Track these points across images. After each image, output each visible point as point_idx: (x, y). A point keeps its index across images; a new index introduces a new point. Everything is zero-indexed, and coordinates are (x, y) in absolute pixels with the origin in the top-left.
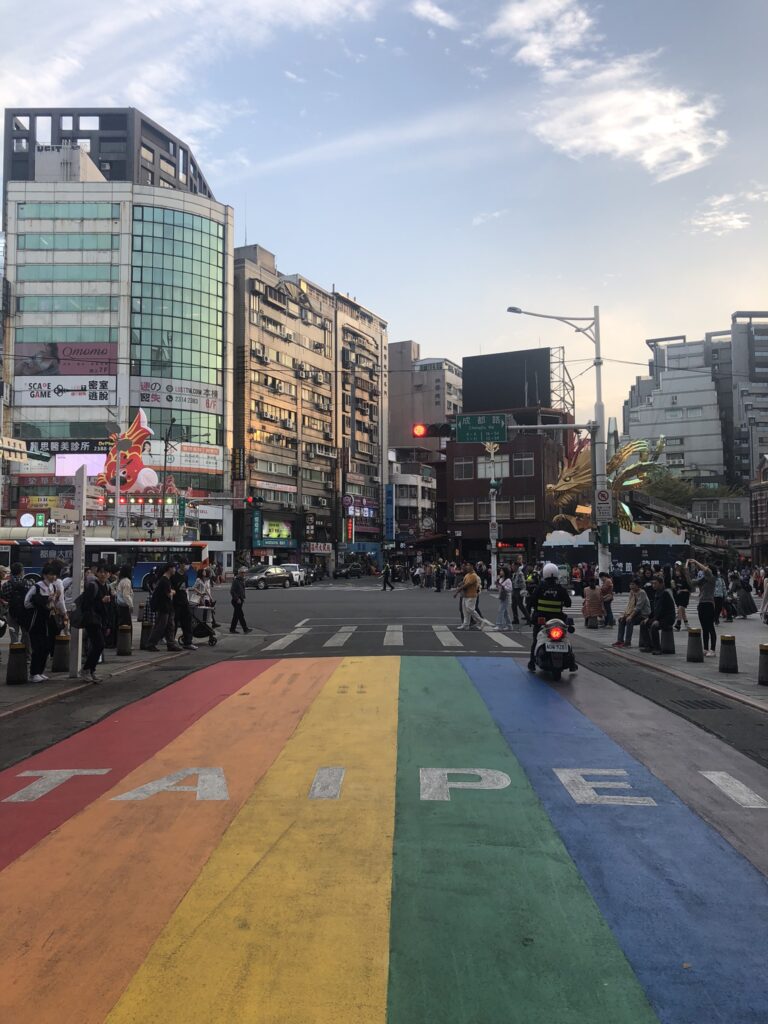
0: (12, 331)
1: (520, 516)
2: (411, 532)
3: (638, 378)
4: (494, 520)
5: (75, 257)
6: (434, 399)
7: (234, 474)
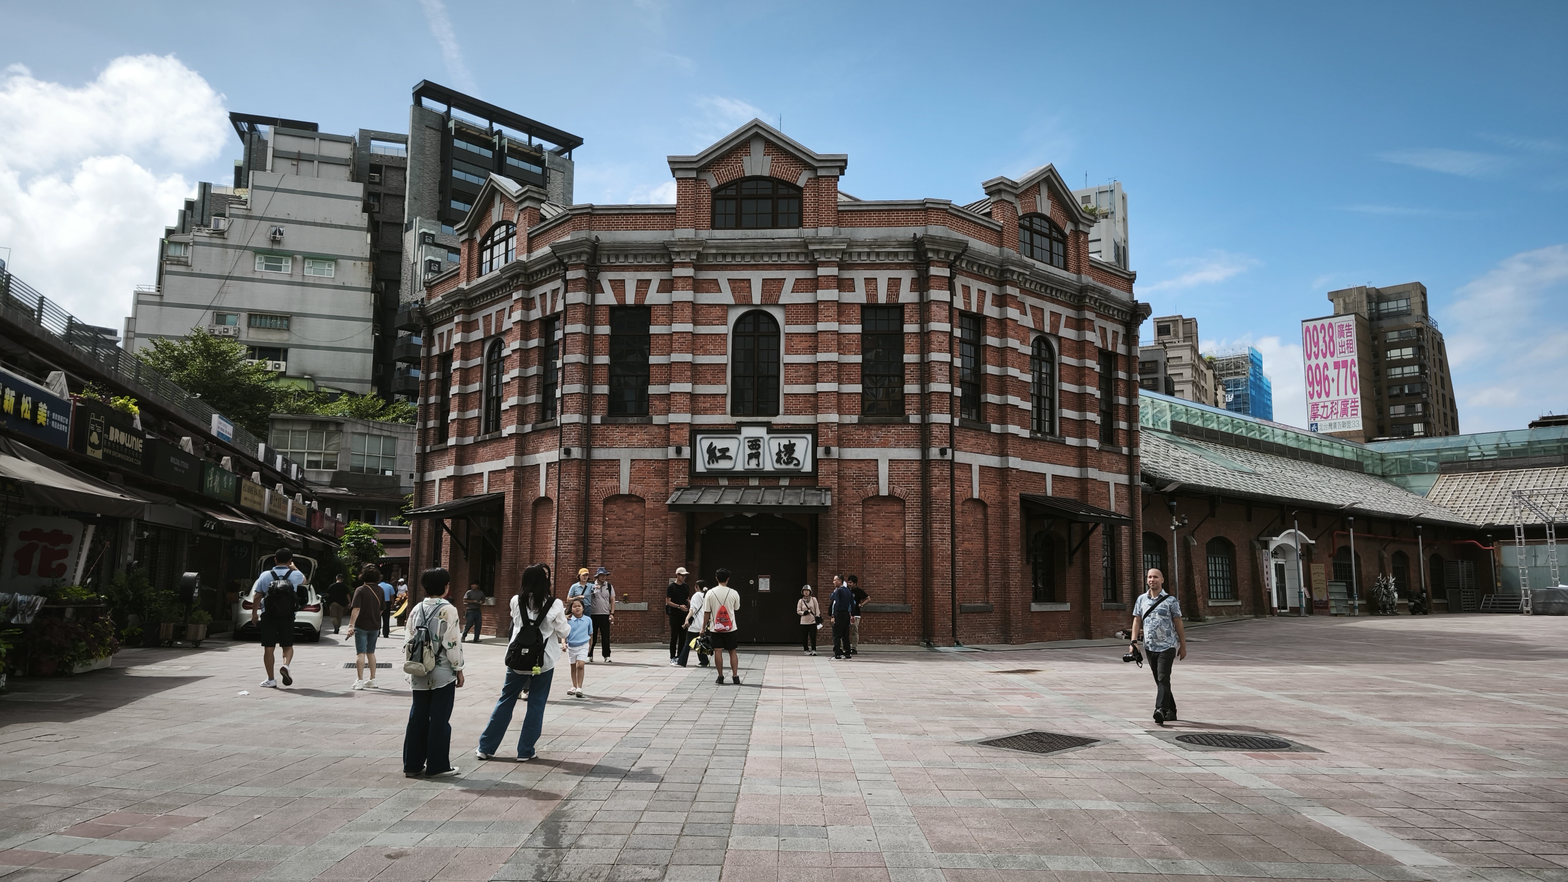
3: (206, 188)
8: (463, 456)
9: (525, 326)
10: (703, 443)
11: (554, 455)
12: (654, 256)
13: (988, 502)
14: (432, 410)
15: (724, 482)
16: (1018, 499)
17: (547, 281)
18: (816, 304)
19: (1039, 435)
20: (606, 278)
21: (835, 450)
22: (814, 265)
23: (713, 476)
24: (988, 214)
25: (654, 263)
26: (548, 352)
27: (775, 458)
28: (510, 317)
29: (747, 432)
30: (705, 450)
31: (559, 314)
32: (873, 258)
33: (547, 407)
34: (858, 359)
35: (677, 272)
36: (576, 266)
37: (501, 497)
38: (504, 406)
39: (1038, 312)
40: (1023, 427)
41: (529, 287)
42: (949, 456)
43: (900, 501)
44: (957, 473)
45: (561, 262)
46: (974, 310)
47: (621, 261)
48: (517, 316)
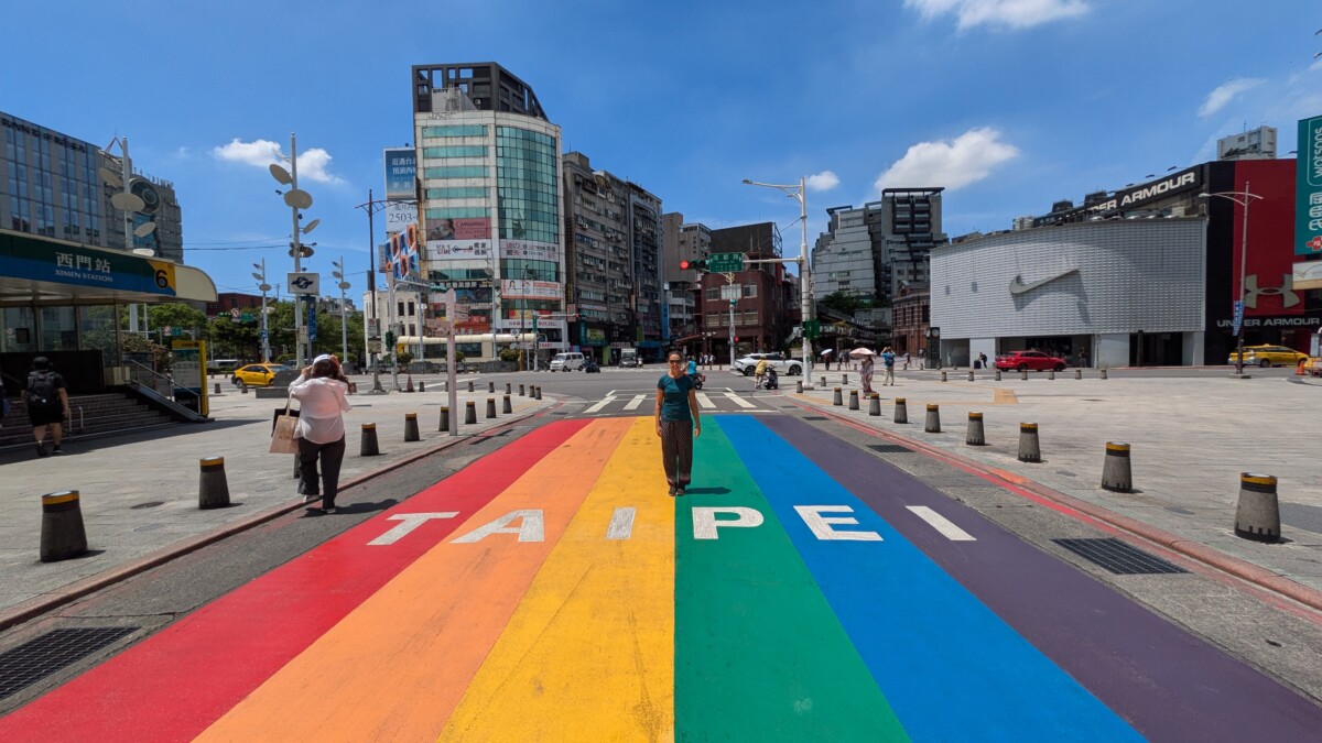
0: (424, 212)
1: (748, 323)
2: (679, 334)
3: (821, 234)
4: (732, 325)
5: (461, 162)
6: (692, 250)
7: (567, 300)
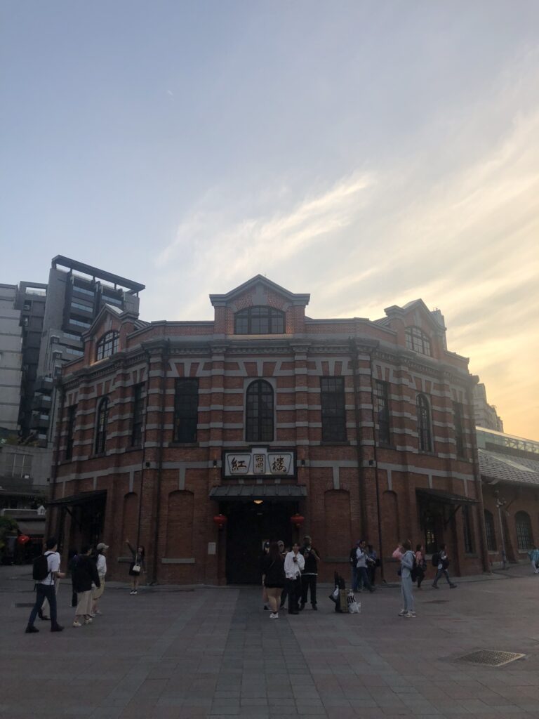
8: (80, 467)
9: (123, 389)
10: (229, 458)
11: (139, 467)
12: (202, 349)
13: (397, 492)
14: (63, 440)
15: (242, 482)
16: (414, 491)
17: (138, 364)
18: (295, 376)
19: (423, 452)
20: (173, 362)
21: (307, 461)
22: (293, 354)
23: (235, 478)
24: (389, 326)
25: (201, 353)
26: (137, 405)
27: (272, 467)
28: (114, 384)
29: (255, 451)
30: (230, 461)
31: (144, 382)
32: (326, 350)
33: (135, 436)
34: (319, 407)
35: (215, 358)
36: (155, 355)
37: (105, 492)
38: (108, 437)
39: (418, 380)
40: (415, 447)
41: (126, 368)
42: (374, 465)
43: (347, 492)
44: (379, 475)
45: (146, 353)
46: (384, 379)
47: (182, 352)
48: (119, 384)
